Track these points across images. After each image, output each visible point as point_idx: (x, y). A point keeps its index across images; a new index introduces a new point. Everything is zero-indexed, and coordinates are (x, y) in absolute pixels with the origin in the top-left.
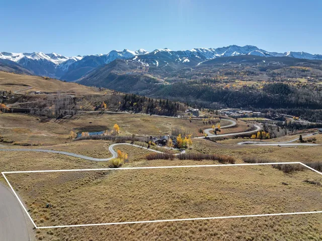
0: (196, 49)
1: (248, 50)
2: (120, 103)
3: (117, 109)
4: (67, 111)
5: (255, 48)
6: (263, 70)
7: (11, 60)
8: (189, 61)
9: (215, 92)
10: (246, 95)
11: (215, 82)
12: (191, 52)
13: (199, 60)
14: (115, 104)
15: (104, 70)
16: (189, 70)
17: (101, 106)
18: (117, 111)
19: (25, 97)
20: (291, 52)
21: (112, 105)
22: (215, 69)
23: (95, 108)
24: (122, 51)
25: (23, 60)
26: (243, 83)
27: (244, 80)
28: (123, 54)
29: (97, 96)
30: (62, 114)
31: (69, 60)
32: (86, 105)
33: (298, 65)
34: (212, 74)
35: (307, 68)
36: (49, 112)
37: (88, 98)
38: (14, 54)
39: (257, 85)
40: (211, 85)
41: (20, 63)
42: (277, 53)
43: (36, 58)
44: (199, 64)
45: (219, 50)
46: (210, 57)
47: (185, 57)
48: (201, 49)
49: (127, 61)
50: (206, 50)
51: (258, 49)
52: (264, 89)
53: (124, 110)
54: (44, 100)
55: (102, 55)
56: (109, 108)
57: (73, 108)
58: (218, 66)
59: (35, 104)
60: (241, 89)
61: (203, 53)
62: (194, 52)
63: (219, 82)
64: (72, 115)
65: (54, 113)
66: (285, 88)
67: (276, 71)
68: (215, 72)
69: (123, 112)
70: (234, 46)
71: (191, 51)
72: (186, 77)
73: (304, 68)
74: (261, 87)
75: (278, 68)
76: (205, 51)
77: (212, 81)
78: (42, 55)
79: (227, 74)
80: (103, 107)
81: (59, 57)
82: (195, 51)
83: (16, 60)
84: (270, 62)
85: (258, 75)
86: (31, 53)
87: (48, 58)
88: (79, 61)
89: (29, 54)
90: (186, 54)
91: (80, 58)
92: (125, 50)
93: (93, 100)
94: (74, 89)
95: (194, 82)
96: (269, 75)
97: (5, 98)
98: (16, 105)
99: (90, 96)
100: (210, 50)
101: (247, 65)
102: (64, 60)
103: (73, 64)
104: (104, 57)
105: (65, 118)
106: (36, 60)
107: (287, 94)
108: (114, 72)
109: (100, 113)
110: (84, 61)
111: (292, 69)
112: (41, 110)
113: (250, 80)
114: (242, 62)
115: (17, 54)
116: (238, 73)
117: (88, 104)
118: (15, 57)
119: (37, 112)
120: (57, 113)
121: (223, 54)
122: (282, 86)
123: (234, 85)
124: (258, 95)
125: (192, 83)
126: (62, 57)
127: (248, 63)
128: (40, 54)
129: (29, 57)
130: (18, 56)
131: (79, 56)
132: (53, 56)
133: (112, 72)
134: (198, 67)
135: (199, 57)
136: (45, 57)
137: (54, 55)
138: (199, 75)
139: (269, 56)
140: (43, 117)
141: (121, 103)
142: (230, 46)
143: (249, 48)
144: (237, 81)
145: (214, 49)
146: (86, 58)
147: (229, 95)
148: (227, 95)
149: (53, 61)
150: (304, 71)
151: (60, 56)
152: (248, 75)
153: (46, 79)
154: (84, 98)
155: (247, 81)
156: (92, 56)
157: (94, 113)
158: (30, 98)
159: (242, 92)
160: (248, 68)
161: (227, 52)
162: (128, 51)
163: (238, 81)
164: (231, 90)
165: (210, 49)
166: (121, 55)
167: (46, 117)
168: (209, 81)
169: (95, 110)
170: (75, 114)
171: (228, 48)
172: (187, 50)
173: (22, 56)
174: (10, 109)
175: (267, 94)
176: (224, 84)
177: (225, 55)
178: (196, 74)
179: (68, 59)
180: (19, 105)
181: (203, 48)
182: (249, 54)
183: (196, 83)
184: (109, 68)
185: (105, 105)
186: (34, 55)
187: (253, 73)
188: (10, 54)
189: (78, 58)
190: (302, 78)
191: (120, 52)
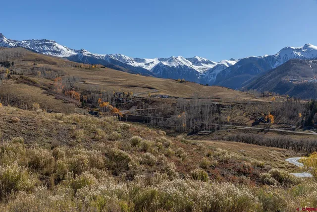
2: (300, 115)
3: (294, 127)
4: (206, 123)
7: (144, 68)
14: (291, 117)
15: (270, 78)
17: (264, 119)
18: (294, 130)
19: (146, 101)
21: (284, 119)
23: (253, 121)
24: (302, 47)
25: (157, 67)
28: (302, 53)
29: (258, 103)
30: (196, 128)
31: (218, 66)
32: (238, 117)
36: (178, 122)
37: (241, 105)
38: (148, 61)
41: (154, 71)
43: (174, 65)
49: (311, 62)
53: (309, 129)
54: (172, 106)
55: (266, 56)
56: (279, 124)
57: (216, 119)
59: (158, 111)
64: (213, 130)
65: (184, 125)
69: (306, 132)
78: (182, 60)
80: (268, 121)
81: (204, 62)
83: (149, 68)
86: (167, 58)
87: (189, 64)
88: (231, 67)
89: (165, 60)
91: (233, 63)
92: (306, 46)
93: (250, 109)
94: (220, 94)
97: (120, 101)
98: (133, 111)
99: (246, 103)
102: (210, 66)
103: (223, 72)
104: (271, 58)
105: (201, 135)
106: (173, 67)
108: (287, 79)
109: (262, 131)
110: (239, 66)
112: (165, 120)
115: (152, 60)
117: (241, 115)
118: (148, 64)
119: (160, 122)
120: (188, 126)
126: (207, 63)
128: (179, 58)
129: (165, 63)
130: (152, 63)
131: (232, 59)
132: (195, 62)
133: (283, 79)
136: (185, 63)
137: (197, 59)
140: (168, 130)
141: (303, 116)
146: (241, 62)
149: (195, 67)
151: (205, 60)
153: (181, 82)
154: (234, 105)
156: (251, 58)
157: (251, 130)
158: (153, 102)
162: (312, 46)
166: (299, 54)
167: (172, 131)
169: (253, 125)
170: (218, 129)
173: (156, 62)
174: (124, 115)
179: (216, 64)
180: (137, 111)
184: (279, 73)
185: (272, 118)
186: (171, 60)
188: (143, 61)
189: (230, 62)
191: (297, 50)
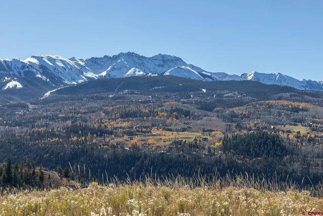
0: (38, 58)
1: (163, 66)
5: (177, 60)
6: (208, 108)
8: (19, 86)
9: (106, 156)
10: (186, 162)
11: (101, 132)
12: (24, 65)
13: (47, 86)
16: (24, 107)
20: (256, 74)
22: (91, 105)
26: (171, 136)
27: (171, 130)
33: (280, 98)
34: (87, 116)
35: (302, 105)
39: (205, 139)
40: (94, 141)
42: (226, 75)
44: (48, 94)
45: (94, 63)
46: (74, 80)
47: (9, 76)
48: (50, 59)
50: (62, 61)
51: (185, 64)
52: (225, 148)
58: (97, 98)
60: (170, 149)
61: (56, 67)
62: (31, 65)
63: (111, 133)
66: (274, 142)
67: (236, 110)
68: (93, 112)
70: (130, 55)
71: (26, 61)
72: (18, 124)
73: (296, 104)
74: (218, 144)
75: (240, 104)
76: (61, 64)
77: (93, 131)
79: (126, 116)
82: (35, 61)
84: (218, 92)
85: (199, 118)
90: (10, 69)
95: (46, 132)
96: (224, 118)
100: (72, 63)
101: (167, 97)
107: (281, 157)
111: (270, 106)
113: (184, 130)
114: (155, 91)
116: (152, 113)
121: (104, 73)
122: (267, 138)
123: (151, 140)
124: (216, 162)
125: (40, 136)
127: (168, 94)
134: (46, 101)
135: (44, 78)
138: (53, 119)
139: (210, 80)
142: (121, 54)
143: (165, 60)
144: (155, 131)
145: (81, 60)
147: (142, 162)
148: (139, 163)
150: (296, 110)
152: (177, 118)
155: (177, 130)
159: (174, 154)
160: (171, 103)
161: (113, 69)
163: (159, 132)
164: (146, 151)
165: (73, 59)
168: (85, 130)
171: (116, 58)
172: (14, 60)
175: (234, 158)
176: (126, 137)
177: (108, 74)
178: (46, 117)
181: (54, 57)
182: (167, 74)
183: (53, 135)
187: (187, 114)
190: (296, 125)
